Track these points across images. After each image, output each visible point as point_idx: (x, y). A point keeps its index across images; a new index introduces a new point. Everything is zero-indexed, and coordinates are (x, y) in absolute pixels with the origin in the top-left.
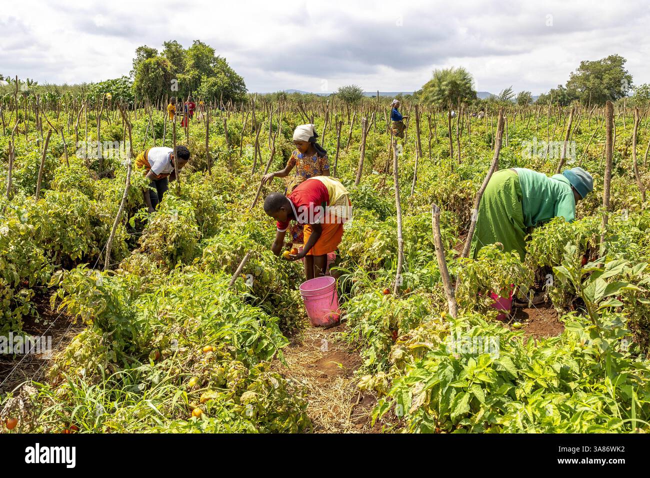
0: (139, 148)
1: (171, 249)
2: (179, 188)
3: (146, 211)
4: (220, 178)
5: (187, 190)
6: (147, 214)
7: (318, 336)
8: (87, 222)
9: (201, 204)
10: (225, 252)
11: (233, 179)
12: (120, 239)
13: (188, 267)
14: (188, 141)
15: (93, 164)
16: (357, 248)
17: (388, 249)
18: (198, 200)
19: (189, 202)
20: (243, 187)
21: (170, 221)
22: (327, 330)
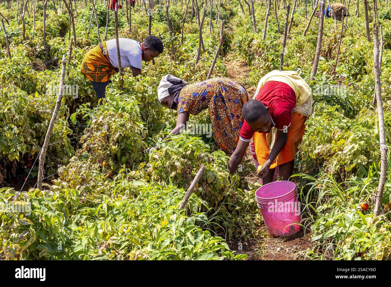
0: (84, 36)
1: (115, 150)
2: (122, 81)
3: (88, 107)
4: (163, 67)
5: (131, 84)
6: (89, 109)
7: (279, 249)
8: (26, 120)
9: (145, 98)
10: (173, 157)
11: (176, 68)
12: (62, 135)
13: (133, 173)
14: (130, 29)
15: (39, 53)
16: (324, 151)
17: (362, 154)
18: (143, 93)
19: (134, 97)
20: (187, 76)
21: (113, 119)
22: (288, 243)
